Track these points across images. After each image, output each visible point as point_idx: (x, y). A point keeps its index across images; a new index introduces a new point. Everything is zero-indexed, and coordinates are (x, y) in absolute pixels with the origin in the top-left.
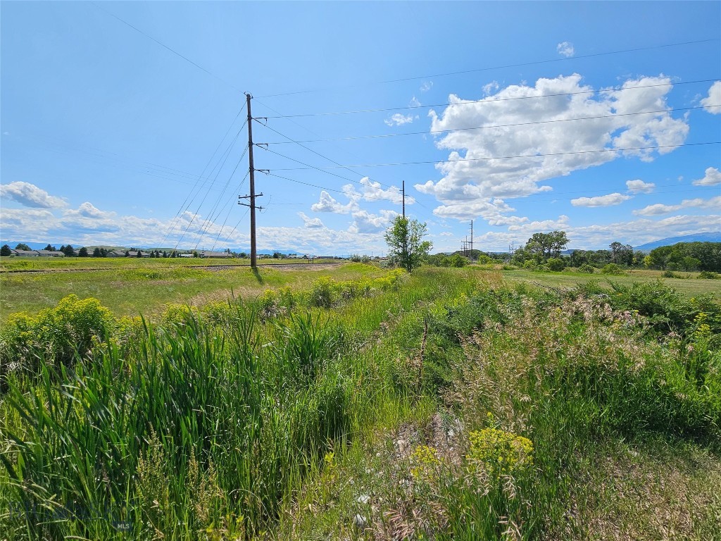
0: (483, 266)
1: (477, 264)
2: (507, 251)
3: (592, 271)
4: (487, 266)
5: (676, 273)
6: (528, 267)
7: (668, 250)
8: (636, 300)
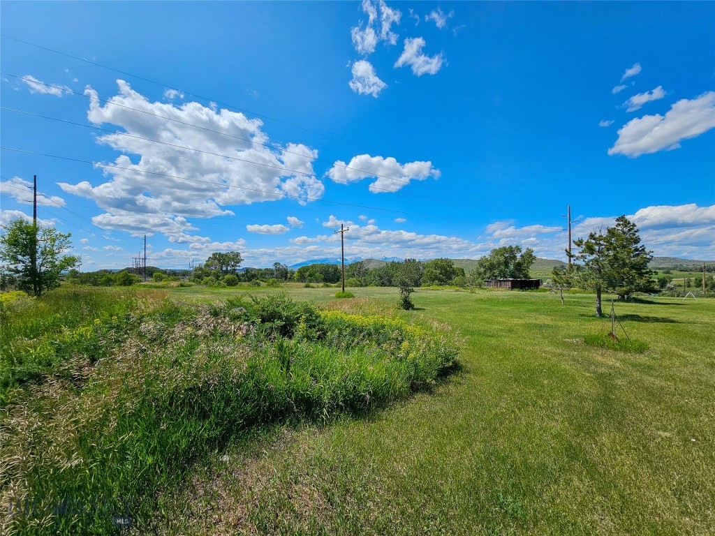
0: (157, 284)
1: (150, 282)
2: (187, 269)
3: (259, 285)
4: (161, 284)
5: (311, 284)
6: (206, 283)
7: (307, 269)
8: (264, 310)
